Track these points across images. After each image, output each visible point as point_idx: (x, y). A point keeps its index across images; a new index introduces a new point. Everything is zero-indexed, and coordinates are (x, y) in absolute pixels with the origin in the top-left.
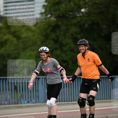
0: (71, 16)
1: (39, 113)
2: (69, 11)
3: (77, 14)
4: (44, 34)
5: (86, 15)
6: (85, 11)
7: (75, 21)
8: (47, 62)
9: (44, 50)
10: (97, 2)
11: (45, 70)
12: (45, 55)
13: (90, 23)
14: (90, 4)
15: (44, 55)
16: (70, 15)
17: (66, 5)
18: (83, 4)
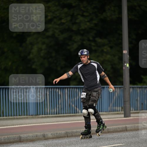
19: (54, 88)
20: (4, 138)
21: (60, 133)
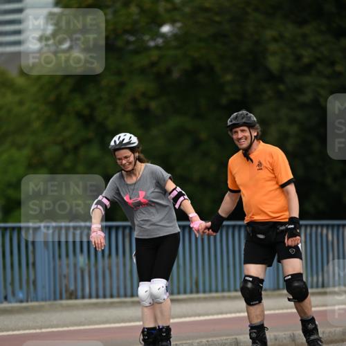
0: (131, 47)
1: (38, 331)
2: (126, 32)
3: (148, 41)
4: (52, 97)
5: (174, 43)
6: (171, 32)
7: (142, 61)
8: (135, 175)
9: (124, 142)
10: (207, 5)
11: (130, 199)
12: (129, 157)
13: (187, 65)
14: (187, 10)
15: (126, 157)
16: (128, 42)
17: (115, 12)
18: (168, 11)
19: (317, 226)
20: (198, 343)
21: (330, 332)
